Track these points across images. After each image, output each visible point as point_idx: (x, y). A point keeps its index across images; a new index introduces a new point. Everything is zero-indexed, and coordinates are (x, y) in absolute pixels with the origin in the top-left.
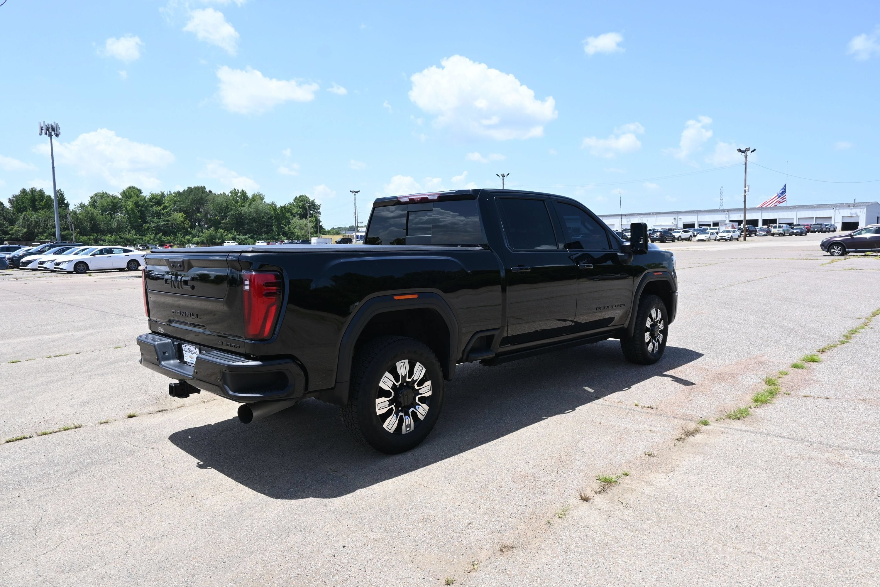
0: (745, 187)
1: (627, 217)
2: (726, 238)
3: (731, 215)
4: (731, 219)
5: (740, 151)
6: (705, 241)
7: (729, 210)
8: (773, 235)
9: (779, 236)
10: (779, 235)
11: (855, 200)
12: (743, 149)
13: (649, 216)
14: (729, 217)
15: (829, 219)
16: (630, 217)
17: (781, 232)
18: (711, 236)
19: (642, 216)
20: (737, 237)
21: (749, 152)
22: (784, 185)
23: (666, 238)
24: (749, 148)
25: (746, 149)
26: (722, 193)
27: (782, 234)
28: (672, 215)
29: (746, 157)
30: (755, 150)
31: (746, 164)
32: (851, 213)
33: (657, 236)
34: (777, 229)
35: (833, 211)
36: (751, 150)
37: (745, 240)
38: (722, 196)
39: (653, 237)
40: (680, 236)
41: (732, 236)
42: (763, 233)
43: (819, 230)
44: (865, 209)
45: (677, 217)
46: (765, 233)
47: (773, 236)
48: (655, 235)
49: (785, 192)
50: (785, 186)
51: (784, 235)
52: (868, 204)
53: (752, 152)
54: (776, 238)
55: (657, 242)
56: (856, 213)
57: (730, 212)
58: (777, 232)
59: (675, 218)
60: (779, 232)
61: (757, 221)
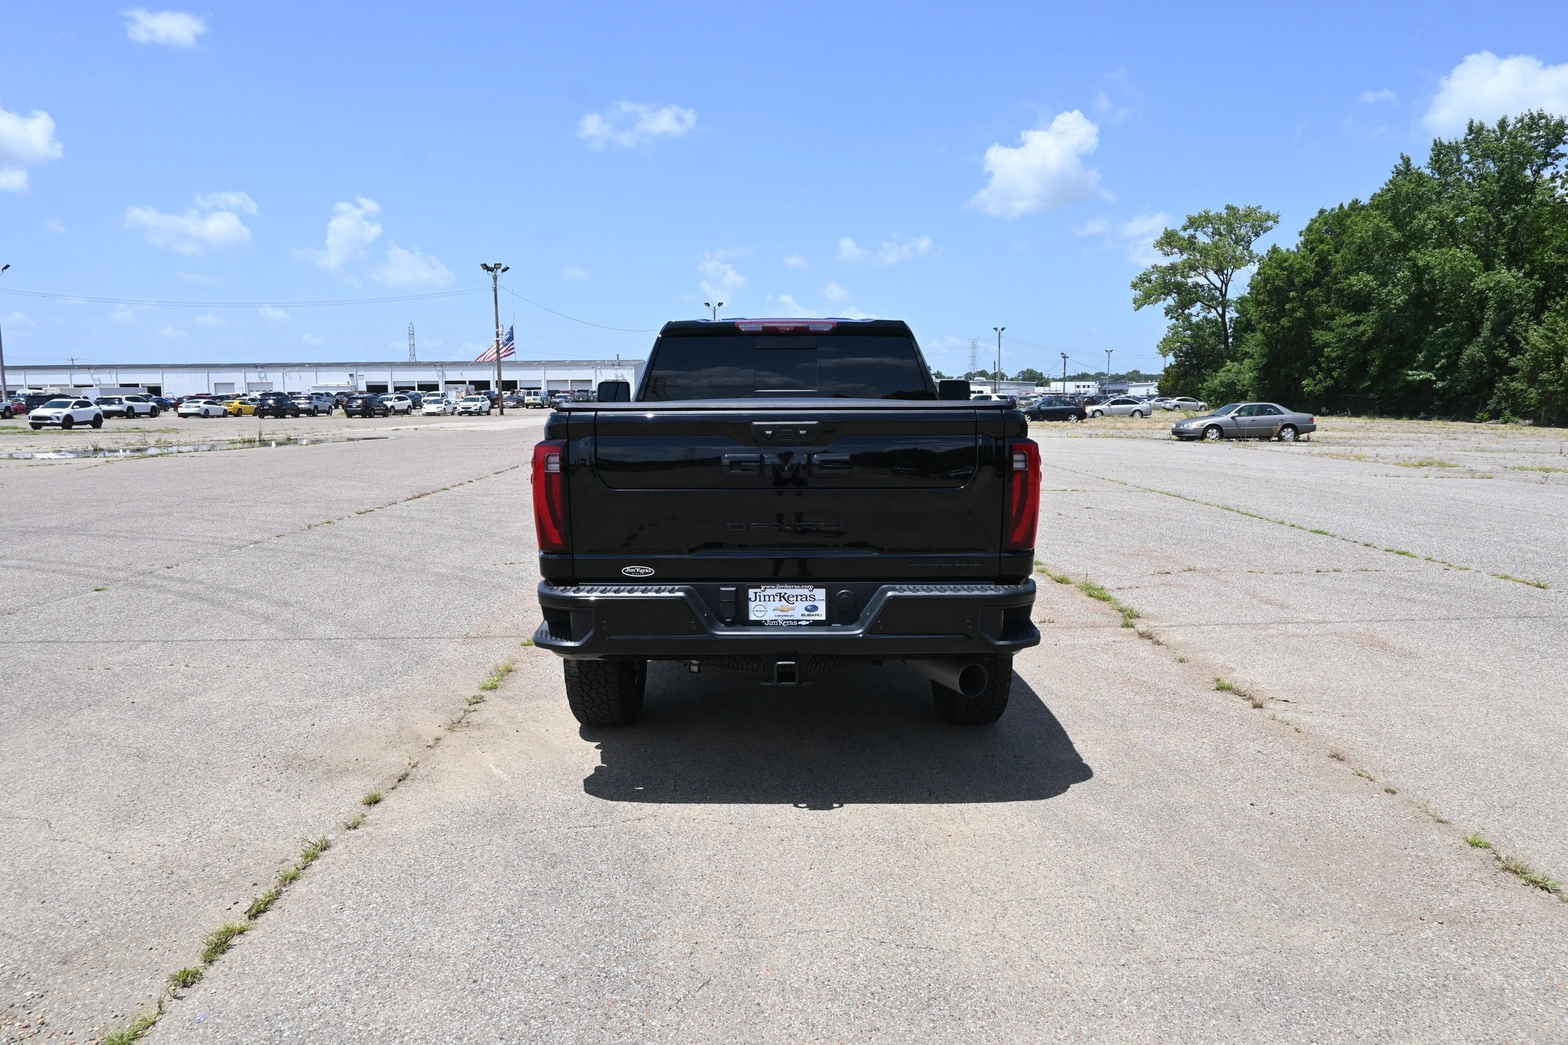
0: (497, 327)
1: (260, 370)
2: (473, 409)
3: (447, 373)
4: (447, 380)
5: (485, 267)
6: (439, 415)
7: (442, 365)
8: (527, 406)
9: (535, 408)
10: (535, 406)
11: (618, 355)
12: (491, 265)
13: (301, 369)
14: (443, 375)
15: (589, 384)
16: (266, 369)
17: (539, 401)
18: (446, 407)
19: (288, 369)
20: (487, 409)
21: (499, 271)
22: (510, 327)
23: (374, 410)
24: (500, 264)
25: (495, 265)
26: (412, 335)
27: (539, 404)
28: (346, 369)
29: (495, 278)
30: (507, 268)
31: (495, 290)
32: (617, 376)
33: (358, 407)
34: (533, 397)
35: (592, 371)
36: (503, 267)
37: (502, 413)
38: (412, 340)
39: (351, 407)
40: (393, 407)
41: (480, 407)
42: (512, 404)
43: (585, 399)
44: (633, 370)
45: (355, 373)
46: (515, 403)
47: (527, 408)
48: (354, 405)
49: (513, 339)
50: (512, 329)
51: (543, 407)
52: (636, 363)
53: (504, 270)
54: (531, 411)
55: (356, 416)
56: (622, 376)
57: (445, 368)
58: (532, 401)
59: (351, 375)
60: (536, 402)
61: (488, 382)
